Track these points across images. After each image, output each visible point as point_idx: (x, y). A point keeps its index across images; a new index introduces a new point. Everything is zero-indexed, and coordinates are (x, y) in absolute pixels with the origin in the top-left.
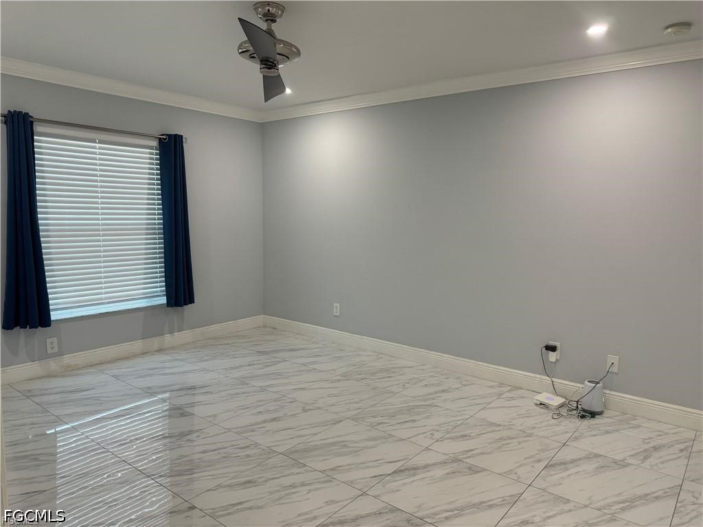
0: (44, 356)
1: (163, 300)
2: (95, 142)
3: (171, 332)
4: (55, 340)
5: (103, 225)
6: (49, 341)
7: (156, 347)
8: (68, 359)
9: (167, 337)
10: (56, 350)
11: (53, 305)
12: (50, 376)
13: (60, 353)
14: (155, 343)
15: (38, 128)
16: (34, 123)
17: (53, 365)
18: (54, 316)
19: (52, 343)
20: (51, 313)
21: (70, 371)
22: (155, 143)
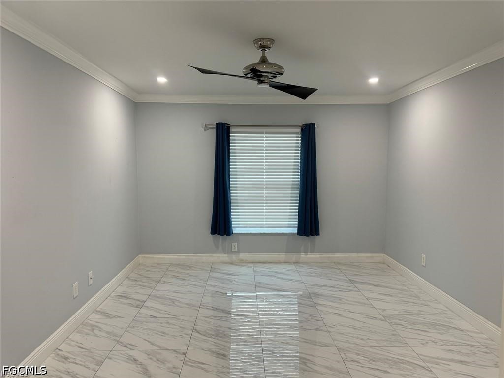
0: (230, 252)
1: (296, 231)
2: (264, 134)
3: (306, 252)
4: (236, 244)
5: (266, 181)
6: (233, 244)
7: (294, 260)
8: (242, 256)
9: (303, 255)
10: (236, 250)
11: (234, 225)
12: (232, 263)
13: (238, 252)
14: (294, 257)
15: (232, 130)
16: (231, 128)
17: (234, 257)
18: (235, 231)
19: (235, 246)
20: (233, 229)
21: (243, 263)
22: (299, 130)
